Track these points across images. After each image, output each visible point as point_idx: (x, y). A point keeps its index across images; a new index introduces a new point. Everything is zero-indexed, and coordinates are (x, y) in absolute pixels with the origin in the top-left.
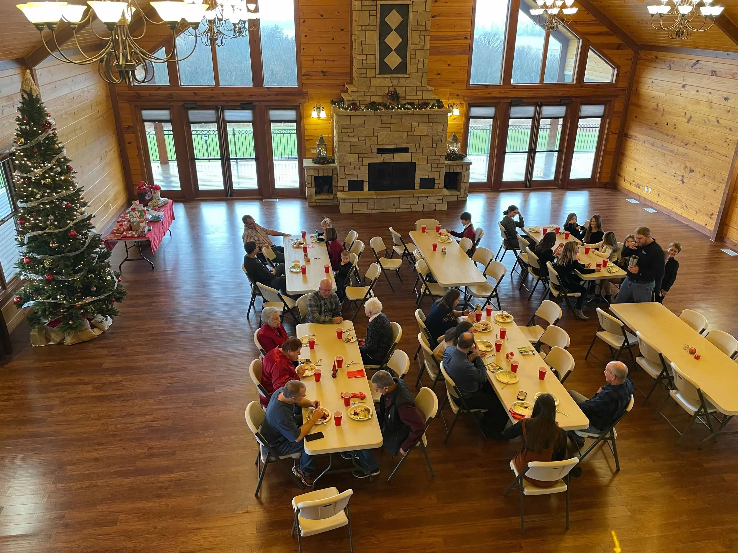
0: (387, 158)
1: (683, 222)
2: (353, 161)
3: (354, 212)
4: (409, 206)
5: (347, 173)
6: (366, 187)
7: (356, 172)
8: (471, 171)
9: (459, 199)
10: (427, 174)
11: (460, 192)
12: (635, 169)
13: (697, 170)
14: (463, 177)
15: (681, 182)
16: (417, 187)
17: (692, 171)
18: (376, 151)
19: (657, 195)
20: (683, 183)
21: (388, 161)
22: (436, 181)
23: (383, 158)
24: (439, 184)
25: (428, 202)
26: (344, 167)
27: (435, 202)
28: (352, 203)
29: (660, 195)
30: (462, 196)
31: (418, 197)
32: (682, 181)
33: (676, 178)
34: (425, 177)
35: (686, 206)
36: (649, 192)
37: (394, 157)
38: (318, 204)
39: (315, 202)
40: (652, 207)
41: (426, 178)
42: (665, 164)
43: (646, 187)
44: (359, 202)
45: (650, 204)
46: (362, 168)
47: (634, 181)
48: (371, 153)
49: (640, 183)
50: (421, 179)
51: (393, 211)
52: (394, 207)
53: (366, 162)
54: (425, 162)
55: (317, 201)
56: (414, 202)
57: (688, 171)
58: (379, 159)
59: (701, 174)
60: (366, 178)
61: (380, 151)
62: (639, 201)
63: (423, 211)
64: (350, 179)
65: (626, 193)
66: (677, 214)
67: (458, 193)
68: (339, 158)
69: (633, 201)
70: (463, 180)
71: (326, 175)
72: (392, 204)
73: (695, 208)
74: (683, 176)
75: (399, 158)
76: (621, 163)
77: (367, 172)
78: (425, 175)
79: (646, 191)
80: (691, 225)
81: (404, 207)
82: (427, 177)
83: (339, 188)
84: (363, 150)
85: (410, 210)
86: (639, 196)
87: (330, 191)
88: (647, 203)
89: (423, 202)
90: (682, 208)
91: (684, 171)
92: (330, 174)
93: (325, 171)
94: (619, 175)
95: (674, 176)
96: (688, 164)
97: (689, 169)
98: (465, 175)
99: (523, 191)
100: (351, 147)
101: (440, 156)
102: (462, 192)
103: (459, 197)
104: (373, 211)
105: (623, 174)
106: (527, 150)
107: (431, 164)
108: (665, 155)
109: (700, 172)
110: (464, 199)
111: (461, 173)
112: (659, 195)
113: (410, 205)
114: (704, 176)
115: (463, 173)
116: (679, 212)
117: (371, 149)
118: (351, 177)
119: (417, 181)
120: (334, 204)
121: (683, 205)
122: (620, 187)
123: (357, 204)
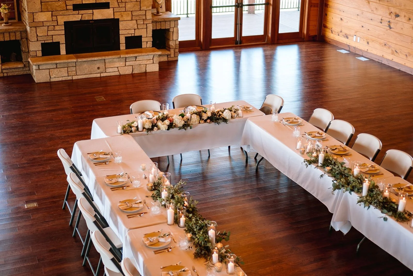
0: (87, 15)
1: (395, 67)
2: (46, 20)
3: (53, 80)
4: (116, 69)
5: (39, 35)
6: (63, 51)
7: (50, 33)
8: (179, 27)
9: (170, 59)
10: (132, 31)
11: (170, 51)
12: (341, 19)
13: (402, 14)
14: (172, 35)
15: (388, 28)
16: (123, 46)
17: (397, 16)
18: (71, 7)
19: (366, 44)
20: (390, 28)
21: (87, 19)
22: (143, 39)
23: (81, 15)
24: (147, 42)
25: (137, 63)
26: (36, 27)
27: (145, 62)
28: (49, 69)
29: (370, 43)
30: (172, 56)
31: (126, 58)
32: (389, 26)
33: (383, 24)
34: (130, 35)
35: (396, 51)
36: (358, 41)
37: (93, 14)
38: (5, 75)
39: (2, 72)
40: (363, 56)
41: (132, 37)
42: (370, 11)
43: (355, 37)
44: (57, 68)
45: (360, 53)
46: (57, 28)
47: (341, 32)
48: (67, 10)
49: (347, 32)
50: (126, 38)
51: (98, 75)
52: (99, 71)
53: (62, 20)
54: (130, 18)
55: (4, 71)
56: (121, 63)
57: (393, 16)
58: (76, 17)
59: (407, 18)
60: (62, 39)
61: (77, 7)
62: (349, 51)
63: (132, 74)
64: (43, 42)
65: (335, 44)
66: (388, 60)
67: (168, 53)
68: (29, 17)
69: (343, 52)
70: (171, 37)
71: (13, 38)
72: (96, 68)
73: (405, 52)
74: (389, 22)
75: (99, 15)
76: (326, 15)
77: (63, 32)
78: (131, 33)
79: (355, 40)
80: (403, 69)
81: (111, 70)
82: (133, 35)
83: (31, 54)
84: (57, 6)
85: (117, 74)
86: (349, 46)
87: (19, 59)
88: (357, 53)
89: (131, 63)
90: (393, 53)
91: (390, 17)
92: (18, 38)
93: (12, 34)
94: (325, 27)
95: (381, 23)
96: (393, 10)
97: (394, 14)
98: (173, 32)
99: (234, 48)
100: (43, 4)
101: (146, 11)
102: (172, 51)
103: (169, 56)
104: (75, 78)
105: (329, 25)
106: (234, 4)
107: (136, 20)
108: (369, 3)
109: (405, 16)
110: (175, 59)
111: (168, 30)
112: (368, 43)
113: (118, 67)
114: (410, 19)
115: (171, 30)
116: (390, 57)
117: (66, 5)
118: (45, 39)
119: (122, 40)
120: (25, 73)
121: (392, 51)
122: (328, 40)
123: (56, 70)
